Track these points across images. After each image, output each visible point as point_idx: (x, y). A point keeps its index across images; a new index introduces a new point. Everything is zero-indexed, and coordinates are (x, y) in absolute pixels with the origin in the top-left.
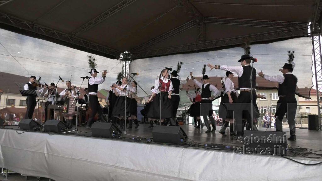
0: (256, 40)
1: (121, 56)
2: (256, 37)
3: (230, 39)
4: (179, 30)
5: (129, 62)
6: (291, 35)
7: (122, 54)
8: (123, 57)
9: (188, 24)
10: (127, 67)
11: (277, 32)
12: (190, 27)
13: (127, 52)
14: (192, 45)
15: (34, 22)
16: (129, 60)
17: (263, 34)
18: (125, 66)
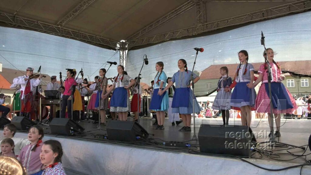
0: (263, 17)
1: (118, 46)
2: (263, 13)
3: (233, 18)
4: (177, 12)
5: (127, 51)
6: (305, 7)
7: (118, 44)
8: (119, 46)
9: (186, 4)
10: (124, 57)
11: (286, 6)
12: (188, 8)
13: (124, 41)
14: (191, 28)
15: (15, 14)
16: (126, 49)
17: (270, 10)
18: (122, 56)
